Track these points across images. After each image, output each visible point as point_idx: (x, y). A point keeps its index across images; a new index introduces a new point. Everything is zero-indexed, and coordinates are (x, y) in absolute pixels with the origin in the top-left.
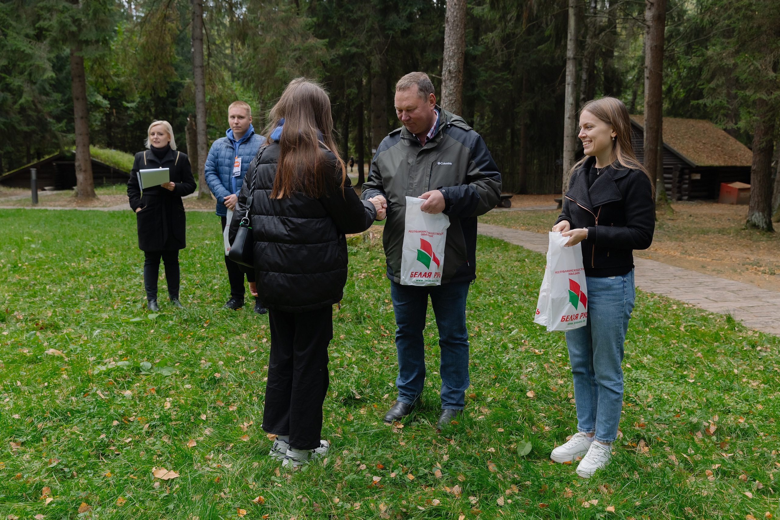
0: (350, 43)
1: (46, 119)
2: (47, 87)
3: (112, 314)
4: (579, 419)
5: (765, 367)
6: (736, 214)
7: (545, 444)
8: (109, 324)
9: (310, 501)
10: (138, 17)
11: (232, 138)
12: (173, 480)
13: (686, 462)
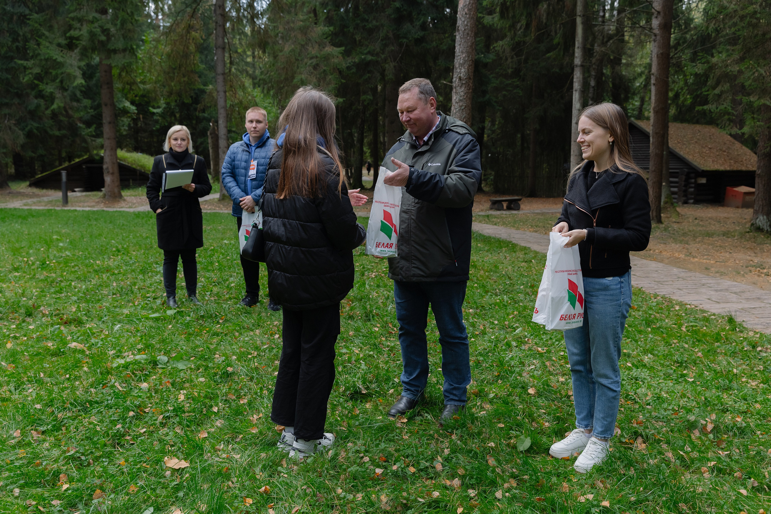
0: (365, 52)
1: (77, 124)
2: (78, 93)
3: (132, 310)
4: (577, 416)
5: (765, 367)
6: (741, 218)
7: (544, 439)
8: (129, 319)
9: (314, 491)
10: (164, 26)
11: (248, 142)
12: (183, 469)
13: (682, 459)
